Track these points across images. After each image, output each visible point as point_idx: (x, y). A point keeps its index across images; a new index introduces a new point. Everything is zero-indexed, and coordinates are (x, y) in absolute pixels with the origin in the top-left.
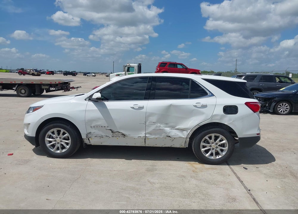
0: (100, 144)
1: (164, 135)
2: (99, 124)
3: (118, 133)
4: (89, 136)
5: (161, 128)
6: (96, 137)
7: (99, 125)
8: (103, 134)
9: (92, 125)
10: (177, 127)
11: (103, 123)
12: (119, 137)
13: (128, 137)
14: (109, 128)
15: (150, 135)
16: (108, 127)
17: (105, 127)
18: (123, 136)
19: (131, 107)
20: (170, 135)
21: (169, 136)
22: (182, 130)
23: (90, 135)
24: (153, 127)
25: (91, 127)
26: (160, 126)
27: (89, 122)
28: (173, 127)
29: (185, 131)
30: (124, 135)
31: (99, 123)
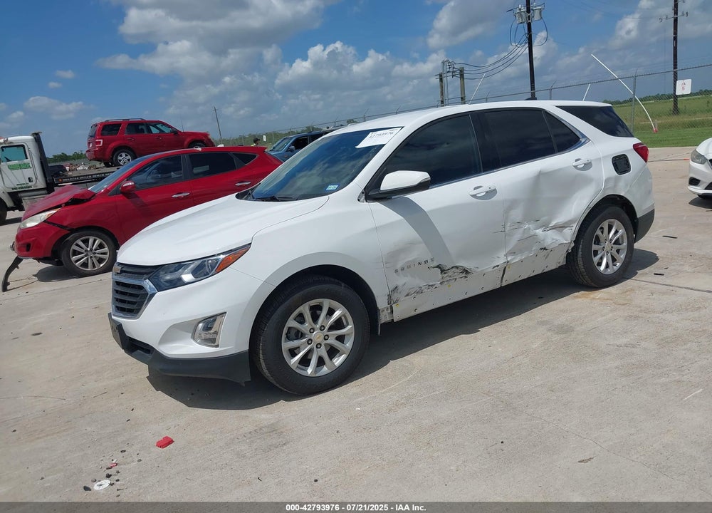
0: (413, 314)
1: (536, 248)
2: (413, 258)
3: (453, 269)
4: (395, 296)
5: (532, 233)
6: (407, 295)
7: (414, 261)
8: (422, 284)
9: (399, 266)
10: (553, 223)
11: (420, 252)
12: (456, 279)
13: (475, 274)
14: (435, 264)
15: (513, 257)
16: (432, 260)
17: (426, 262)
18: (464, 275)
19: (472, 196)
20: (545, 245)
21: (545, 249)
22: (561, 227)
23: (396, 294)
24: (518, 235)
25: (396, 271)
26: (529, 229)
27: (391, 259)
28: (545, 226)
29: (566, 229)
30: (466, 271)
31: (414, 255)
